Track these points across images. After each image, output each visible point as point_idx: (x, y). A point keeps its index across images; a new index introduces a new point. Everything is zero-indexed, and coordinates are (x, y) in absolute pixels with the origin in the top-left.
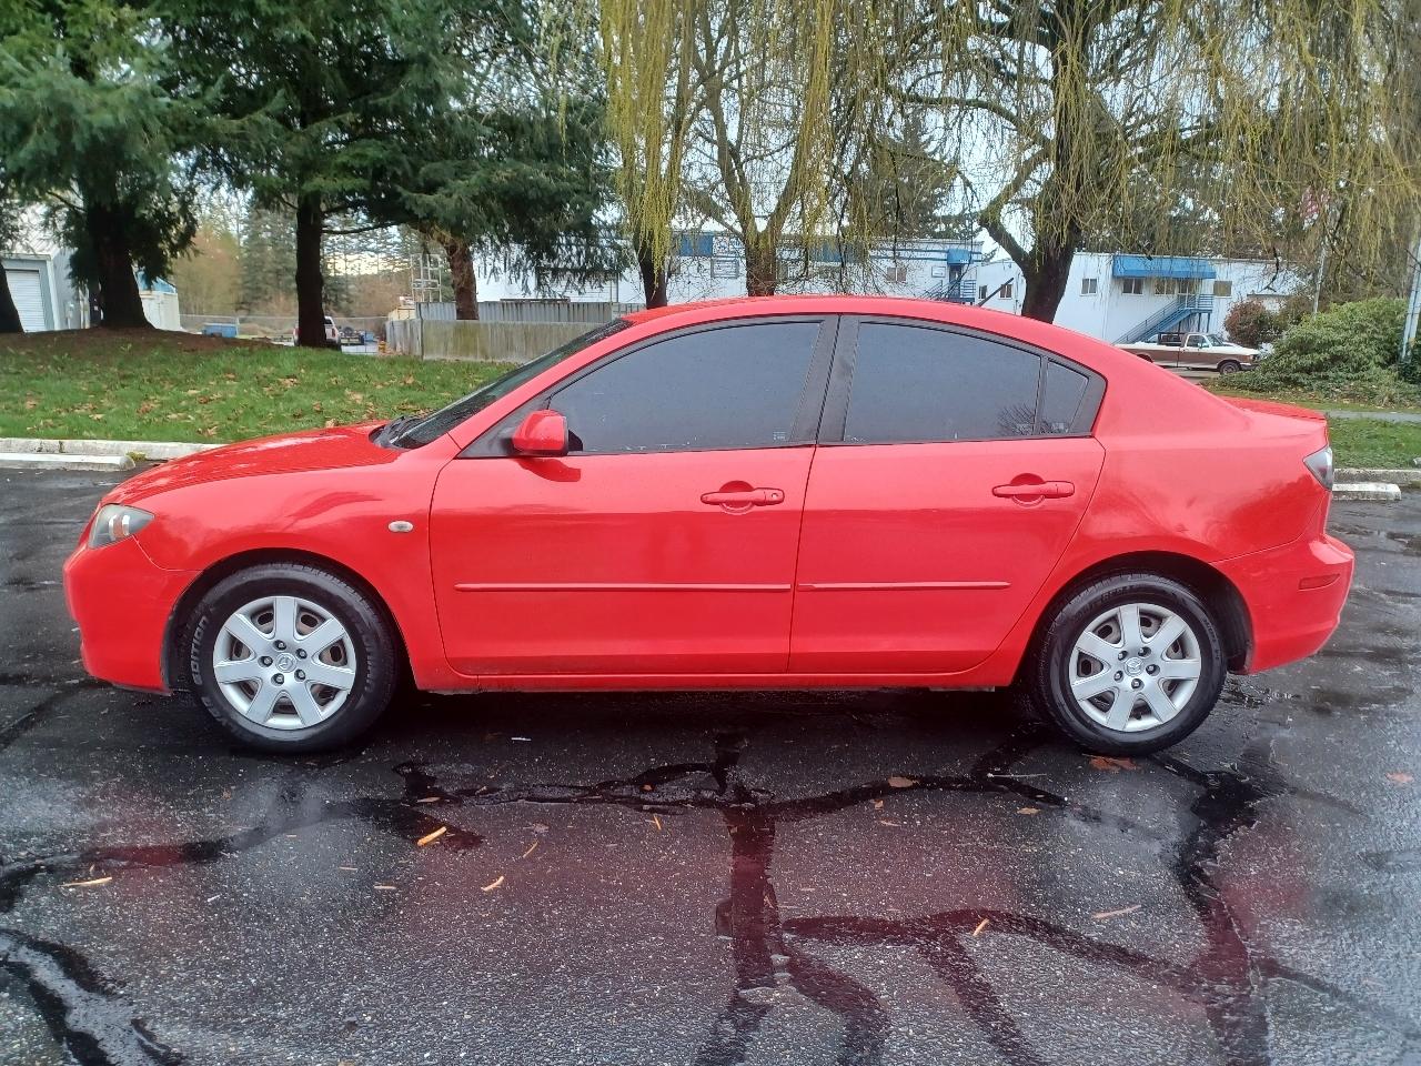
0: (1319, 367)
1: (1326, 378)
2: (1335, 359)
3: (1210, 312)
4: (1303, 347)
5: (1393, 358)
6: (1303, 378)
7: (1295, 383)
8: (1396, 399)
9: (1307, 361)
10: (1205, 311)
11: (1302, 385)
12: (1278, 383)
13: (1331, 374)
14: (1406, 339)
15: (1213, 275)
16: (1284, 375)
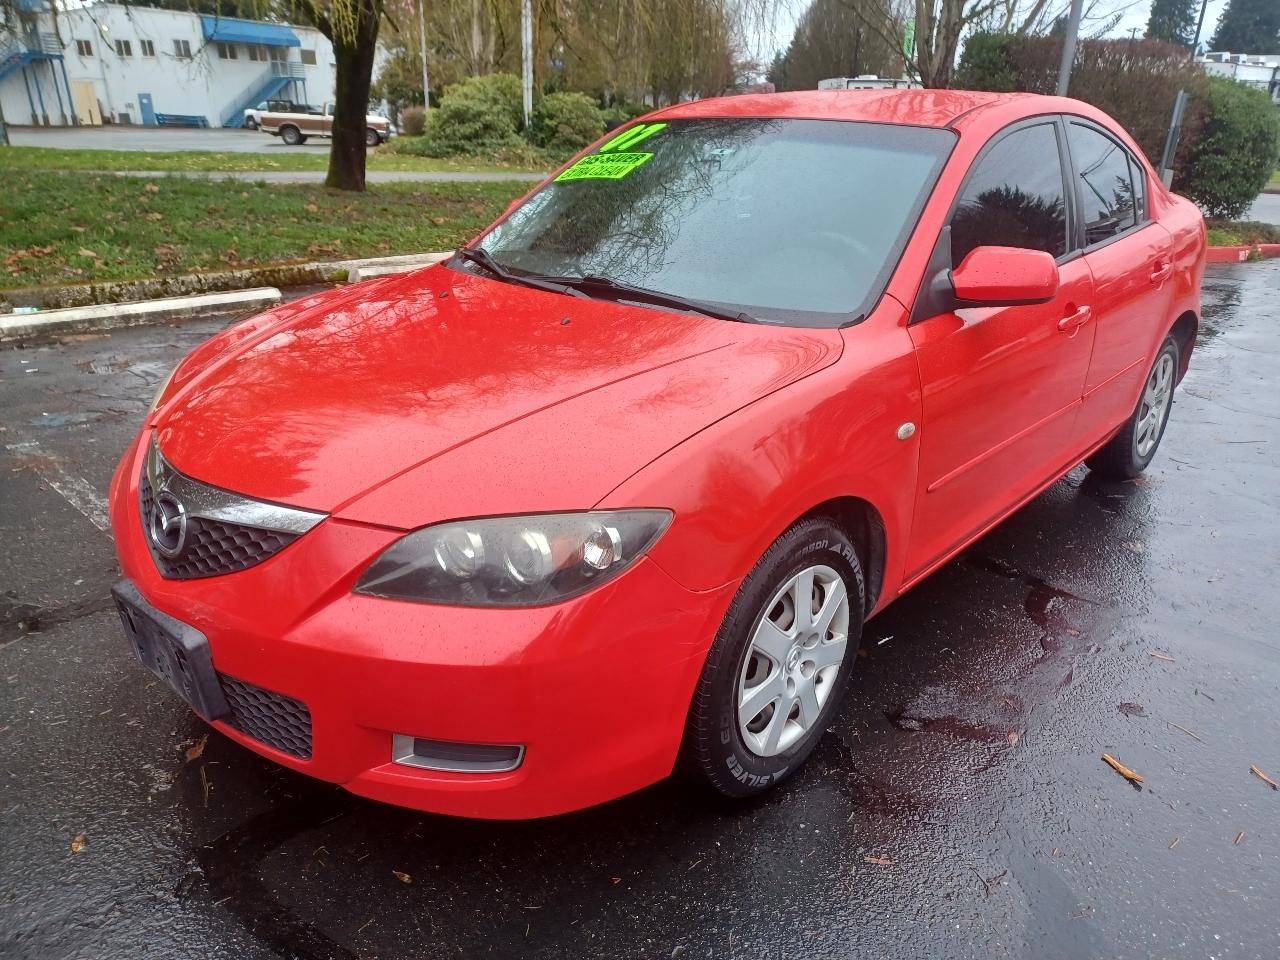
0: (476, 135)
1: (483, 144)
2: (487, 127)
3: (303, 80)
4: (460, 116)
5: (520, 127)
6: (467, 145)
7: (463, 150)
8: (538, 161)
9: (466, 129)
10: (299, 79)
11: (469, 152)
12: (450, 150)
13: (487, 141)
14: (526, 113)
15: (298, 44)
16: (452, 143)
